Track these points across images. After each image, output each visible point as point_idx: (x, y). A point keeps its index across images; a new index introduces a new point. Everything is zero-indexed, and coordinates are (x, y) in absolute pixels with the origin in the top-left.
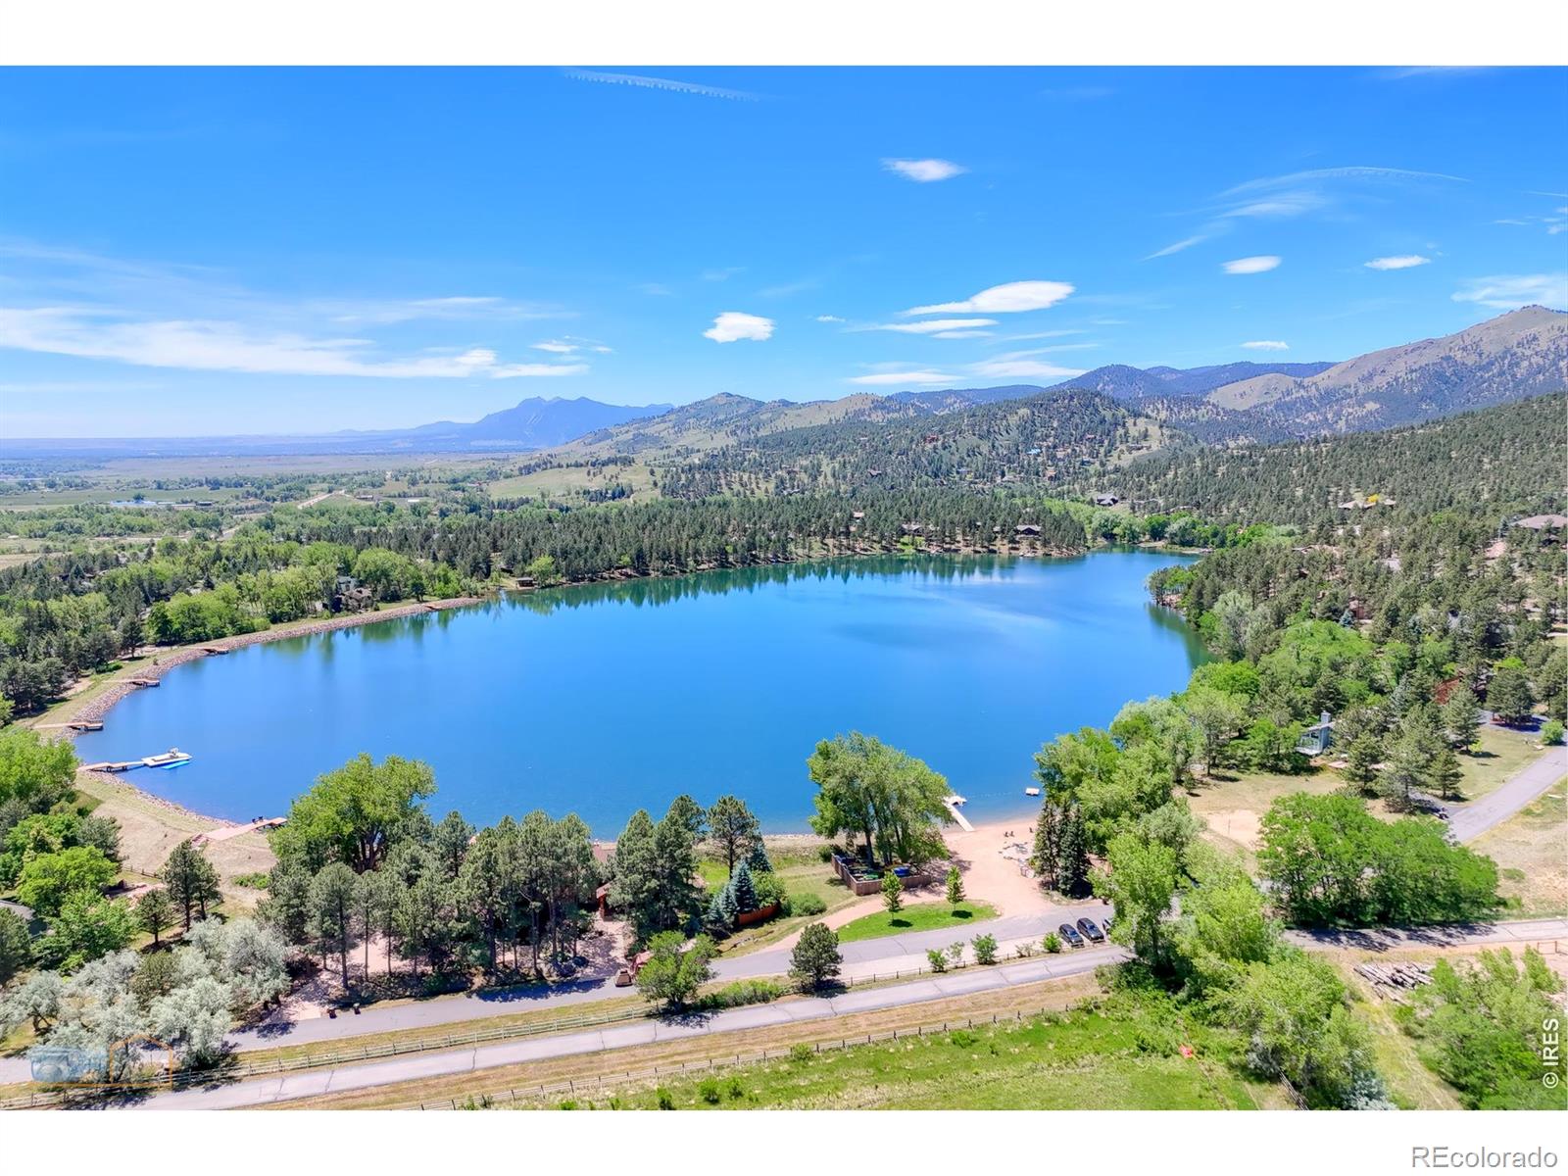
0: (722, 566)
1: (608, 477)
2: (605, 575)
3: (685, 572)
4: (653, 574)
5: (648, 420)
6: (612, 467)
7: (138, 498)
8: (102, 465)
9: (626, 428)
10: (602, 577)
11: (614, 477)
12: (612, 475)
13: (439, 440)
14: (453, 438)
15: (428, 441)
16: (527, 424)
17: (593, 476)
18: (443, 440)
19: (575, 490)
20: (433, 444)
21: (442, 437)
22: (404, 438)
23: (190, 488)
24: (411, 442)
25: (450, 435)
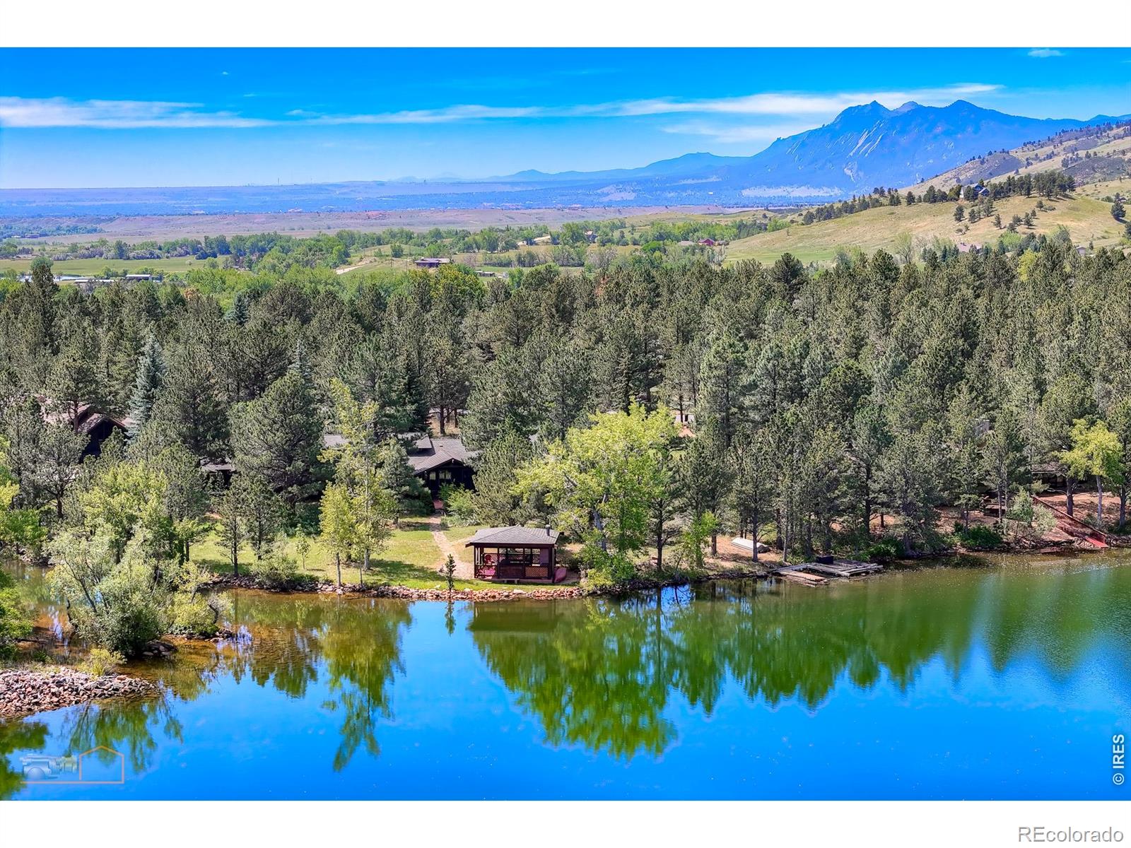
1: (1006, 221)
6: (1019, 199)
8: (99, 227)
9: (1048, 149)
11: (1017, 220)
12: (1014, 218)
13: (684, 188)
14: (711, 183)
15: (664, 190)
16: (851, 154)
17: (966, 221)
18: (692, 187)
19: (925, 250)
20: (672, 194)
21: (690, 182)
22: (621, 183)
23: (168, 257)
24: (633, 191)
25: (706, 178)
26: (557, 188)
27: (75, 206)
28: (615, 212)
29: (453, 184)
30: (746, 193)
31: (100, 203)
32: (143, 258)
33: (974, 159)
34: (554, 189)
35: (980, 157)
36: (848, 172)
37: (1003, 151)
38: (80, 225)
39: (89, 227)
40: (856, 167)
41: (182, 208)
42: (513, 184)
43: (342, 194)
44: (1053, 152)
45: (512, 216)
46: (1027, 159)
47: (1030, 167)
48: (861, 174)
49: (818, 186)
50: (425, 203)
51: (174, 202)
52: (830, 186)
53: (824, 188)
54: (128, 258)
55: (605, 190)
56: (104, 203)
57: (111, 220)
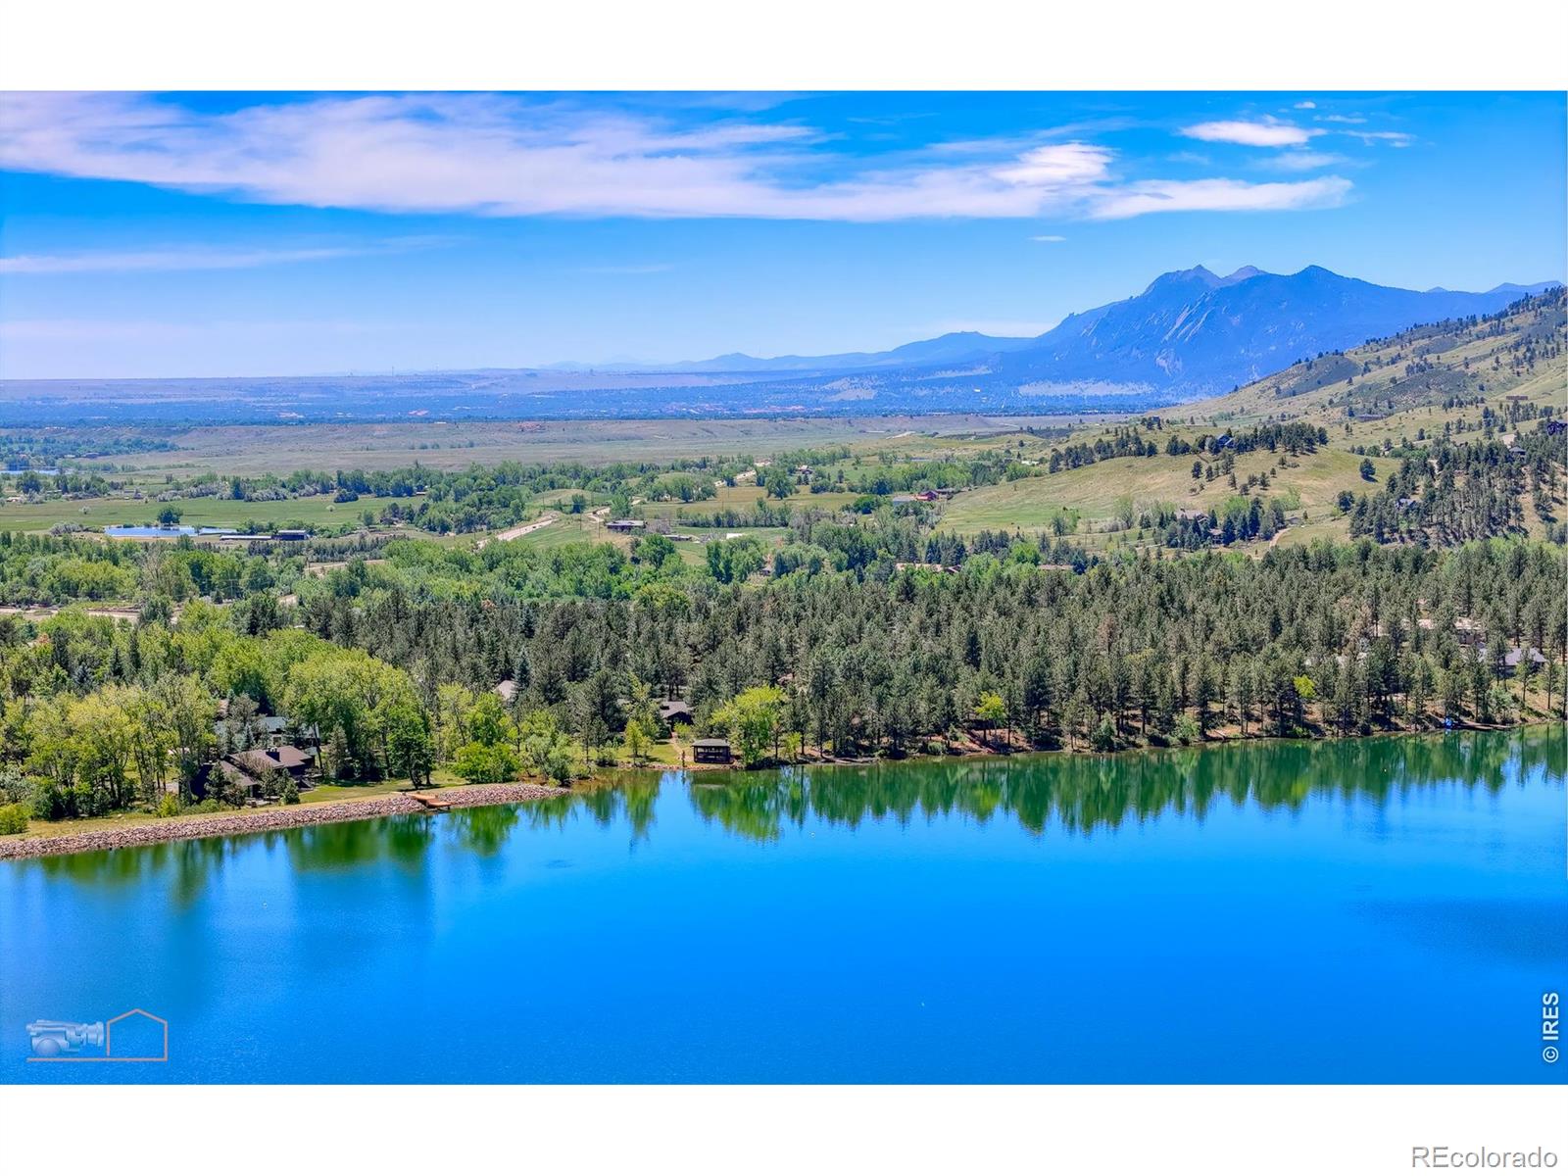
0: (1284, 731)
1: (1242, 480)
2: (937, 742)
3: (1165, 744)
4: (1070, 745)
5: (1455, 329)
6: (1261, 453)
7: (169, 519)
8: (170, 441)
9: (1394, 350)
10: (924, 749)
11: (1253, 481)
12: (1250, 477)
13: (943, 383)
14: (978, 376)
15: (913, 385)
16: (1167, 338)
17: (1203, 479)
18: (952, 382)
19: (1143, 516)
20: (925, 392)
21: (950, 374)
22: (858, 375)
23: (295, 498)
24: (873, 387)
25: (971, 369)
26: (772, 382)
27: (121, 405)
28: (844, 423)
29: (631, 375)
30: (1024, 390)
31: (154, 401)
32: (268, 499)
33: (1300, 362)
34: (766, 383)
35: (1307, 360)
36: (1163, 363)
37: (1337, 353)
38: (146, 439)
39: (157, 441)
40: (1172, 356)
41: (266, 408)
42: (712, 374)
43: (480, 388)
44: (1399, 355)
45: (709, 427)
46: (1366, 364)
47: (1367, 375)
48: (1179, 364)
49: (1119, 380)
50: (592, 403)
51: (253, 399)
52: (1138, 380)
53: (1130, 384)
54: (251, 500)
55: (836, 385)
56: (159, 400)
57: (185, 431)
